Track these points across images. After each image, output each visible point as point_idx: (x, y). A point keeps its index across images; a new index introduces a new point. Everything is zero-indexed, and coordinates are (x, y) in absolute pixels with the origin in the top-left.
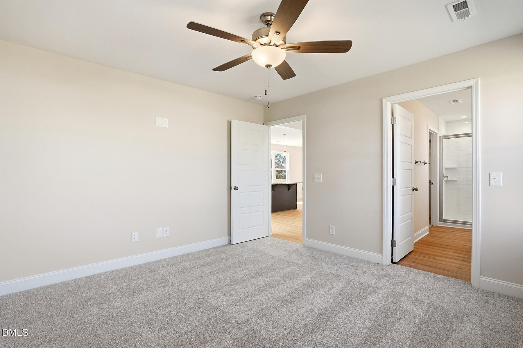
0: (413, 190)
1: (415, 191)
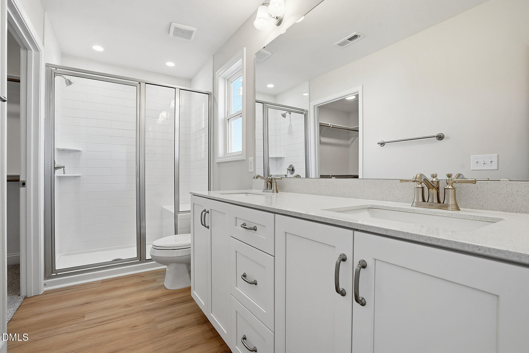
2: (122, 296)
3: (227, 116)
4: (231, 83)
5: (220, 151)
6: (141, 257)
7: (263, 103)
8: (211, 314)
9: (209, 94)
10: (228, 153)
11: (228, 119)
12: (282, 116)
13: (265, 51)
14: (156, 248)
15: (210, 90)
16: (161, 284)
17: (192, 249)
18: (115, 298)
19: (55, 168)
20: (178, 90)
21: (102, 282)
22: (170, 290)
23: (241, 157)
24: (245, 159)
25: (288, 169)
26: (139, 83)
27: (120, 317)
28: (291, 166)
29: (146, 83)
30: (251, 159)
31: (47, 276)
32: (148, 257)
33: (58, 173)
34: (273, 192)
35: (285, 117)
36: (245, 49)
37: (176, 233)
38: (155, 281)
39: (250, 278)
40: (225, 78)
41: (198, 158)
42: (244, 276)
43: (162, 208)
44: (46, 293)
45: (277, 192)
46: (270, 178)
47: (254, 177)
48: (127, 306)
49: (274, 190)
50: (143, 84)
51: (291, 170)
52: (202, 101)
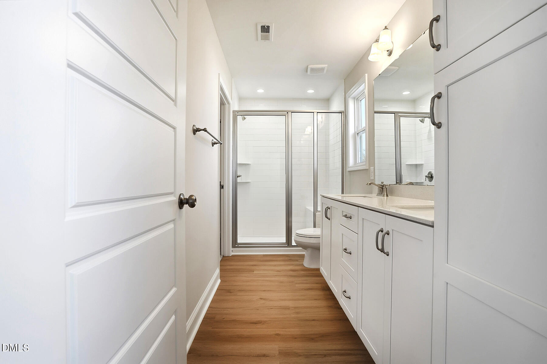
0: (182, 203)
1: (186, 206)
2: (275, 266)
3: (357, 130)
4: (360, 102)
5: (351, 161)
6: (289, 242)
7: (394, 113)
8: (330, 281)
9: (341, 113)
10: (357, 162)
11: (358, 134)
12: (421, 121)
13: (391, 67)
14: (298, 235)
15: (343, 110)
16: (301, 263)
17: (321, 238)
18: (271, 265)
19: (238, 177)
20: (315, 114)
21: (263, 256)
22: (307, 268)
23: (365, 166)
24: (368, 168)
25: (426, 176)
26: (287, 113)
27: (273, 276)
28: (430, 173)
29: (292, 112)
30: (372, 168)
31: (234, 246)
32: (294, 243)
33: (239, 180)
34: (384, 196)
35: (424, 123)
36: (366, 75)
37: (315, 227)
38: (297, 260)
39: (348, 251)
40: (354, 98)
41: (336, 166)
42: (346, 249)
43: (306, 208)
44: (233, 256)
45: (387, 196)
46: (382, 184)
47: (368, 184)
48: (278, 271)
49: (384, 195)
50: (290, 113)
51: (430, 177)
52: (336, 119)
